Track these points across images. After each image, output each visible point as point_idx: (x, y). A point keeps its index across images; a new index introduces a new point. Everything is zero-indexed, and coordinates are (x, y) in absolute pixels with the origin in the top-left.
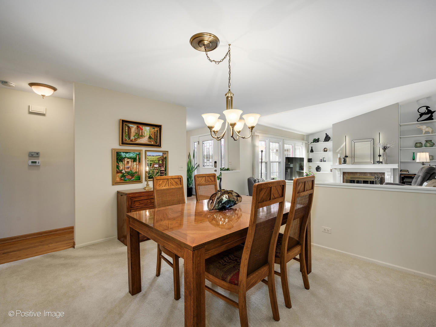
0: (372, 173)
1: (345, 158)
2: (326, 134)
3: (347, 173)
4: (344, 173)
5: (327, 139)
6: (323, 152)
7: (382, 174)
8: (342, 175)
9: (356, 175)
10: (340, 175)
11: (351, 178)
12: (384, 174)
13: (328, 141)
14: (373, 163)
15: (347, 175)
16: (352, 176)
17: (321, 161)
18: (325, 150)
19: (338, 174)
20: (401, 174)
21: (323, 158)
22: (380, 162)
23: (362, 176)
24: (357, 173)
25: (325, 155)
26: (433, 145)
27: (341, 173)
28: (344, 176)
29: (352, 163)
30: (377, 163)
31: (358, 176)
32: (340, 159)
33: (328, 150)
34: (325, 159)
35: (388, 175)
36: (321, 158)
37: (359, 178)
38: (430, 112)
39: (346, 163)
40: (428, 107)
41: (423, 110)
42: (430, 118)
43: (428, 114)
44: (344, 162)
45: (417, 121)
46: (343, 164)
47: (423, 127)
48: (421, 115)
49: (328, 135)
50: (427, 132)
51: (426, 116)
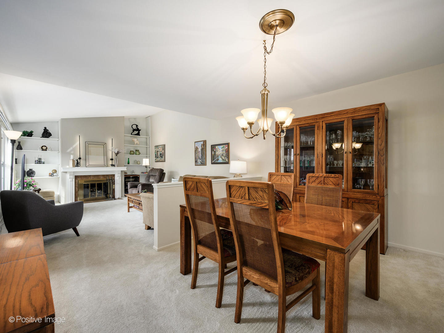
0: (105, 175)
1: (79, 160)
2: (45, 128)
3: (79, 177)
4: (76, 177)
5: (46, 134)
6: (41, 151)
7: (112, 176)
8: (74, 180)
9: (89, 178)
10: (72, 180)
11: (85, 182)
12: (114, 175)
13: (48, 138)
14: (106, 166)
15: (79, 179)
16: (85, 179)
17: (35, 163)
18: (44, 149)
19: (70, 178)
20: (125, 175)
21: (39, 159)
22: (112, 165)
23: (96, 179)
24: (90, 176)
25: (43, 155)
26: (140, 154)
27: (72, 177)
28: (77, 181)
29: (87, 166)
30: (110, 166)
31: (91, 179)
32: (73, 161)
33: (48, 148)
34: (43, 161)
35: (118, 176)
36: (37, 159)
37: (93, 181)
38: (138, 130)
39: (79, 165)
40: (137, 126)
41: (135, 127)
42: (138, 134)
43: (137, 131)
44: (78, 164)
45: (131, 134)
46: (76, 166)
47: (135, 140)
48: (134, 130)
49: (48, 130)
50: (137, 144)
51: (136, 132)
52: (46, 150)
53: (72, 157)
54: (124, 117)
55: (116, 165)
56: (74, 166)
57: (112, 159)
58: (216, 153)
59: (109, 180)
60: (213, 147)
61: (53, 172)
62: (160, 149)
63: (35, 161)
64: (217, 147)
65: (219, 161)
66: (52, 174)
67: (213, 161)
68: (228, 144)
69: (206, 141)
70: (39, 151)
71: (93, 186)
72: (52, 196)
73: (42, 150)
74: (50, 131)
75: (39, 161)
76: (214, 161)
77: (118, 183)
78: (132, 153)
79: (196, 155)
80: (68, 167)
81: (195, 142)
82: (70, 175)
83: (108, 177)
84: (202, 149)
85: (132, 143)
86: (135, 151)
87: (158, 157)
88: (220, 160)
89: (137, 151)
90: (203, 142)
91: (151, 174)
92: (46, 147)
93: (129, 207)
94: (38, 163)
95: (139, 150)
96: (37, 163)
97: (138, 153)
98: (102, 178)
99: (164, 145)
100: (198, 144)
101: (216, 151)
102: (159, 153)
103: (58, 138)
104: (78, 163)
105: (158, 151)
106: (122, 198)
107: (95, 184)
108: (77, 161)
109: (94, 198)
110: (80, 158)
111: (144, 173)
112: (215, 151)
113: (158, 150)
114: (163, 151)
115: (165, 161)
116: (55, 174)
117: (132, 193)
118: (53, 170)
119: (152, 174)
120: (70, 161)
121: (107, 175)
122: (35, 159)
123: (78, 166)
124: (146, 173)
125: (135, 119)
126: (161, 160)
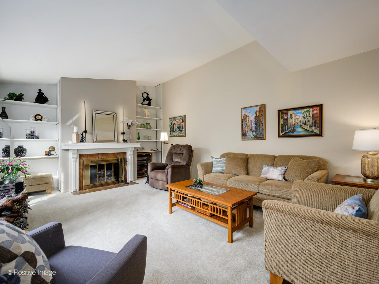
0: (115, 153)
1: (84, 134)
2: (40, 90)
3: (84, 156)
4: (81, 156)
5: (41, 99)
8: (78, 160)
9: (97, 158)
10: (76, 160)
11: (92, 162)
12: (125, 153)
13: (44, 104)
14: (117, 141)
15: (84, 159)
16: (92, 159)
17: (27, 138)
18: (38, 118)
19: (73, 158)
20: (137, 153)
21: (32, 132)
22: (125, 141)
23: (104, 158)
24: (98, 154)
25: (37, 127)
26: (151, 127)
27: (75, 156)
28: (82, 161)
29: (94, 141)
30: (122, 141)
31: (99, 158)
32: (78, 135)
33: (43, 118)
34: (37, 134)
35: (130, 155)
36: (28, 132)
37: (102, 161)
38: (149, 99)
39: (85, 141)
40: (148, 94)
41: (145, 96)
42: (149, 104)
43: (147, 100)
44: (82, 140)
45: (142, 104)
46: (81, 142)
47: (146, 111)
48: (145, 99)
49: (44, 94)
50: (148, 116)
51: (147, 102)
52: (41, 120)
53: (75, 129)
54: (136, 81)
55: (129, 141)
56: (78, 142)
57: (123, 133)
58: (290, 121)
59: (121, 159)
60: (282, 113)
61: (51, 150)
62: (179, 121)
63: (27, 135)
64: (290, 112)
65: (295, 133)
66: (48, 152)
67: (282, 132)
68: (320, 107)
69: (265, 105)
70: (31, 121)
71: (101, 167)
72: (49, 182)
73: (36, 120)
74: (47, 95)
75: (32, 136)
76: (284, 133)
77: (130, 163)
78: (143, 126)
79: (244, 126)
80: (70, 142)
81: (242, 109)
82: (73, 154)
83: (118, 156)
84: (257, 118)
85: (144, 114)
86: (145, 124)
87: (174, 131)
88: (299, 131)
89: (147, 124)
90: (259, 107)
91: (173, 152)
92: (42, 117)
93: (173, 205)
94: (31, 137)
95: (149, 123)
96: (29, 138)
97: (149, 127)
98: (112, 158)
99: (185, 116)
100: (249, 111)
101: (289, 119)
102: (176, 127)
103: (57, 104)
104: (83, 138)
105: (174, 124)
106: (134, 181)
107: (104, 164)
108: (82, 135)
109: (102, 183)
110: (86, 132)
111: (154, 150)
112: (287, 119)
113: (176, 123)
114: (183, 123)
115: (185, 136)
116: (52, 153)
117: (156, 177)
118: (50, 147)
119: (176, 152)
120: (73, 134)
121: (118, 153)
122: (26, 132)
123: (83, 142)
124: (156, 150)
125: (144, 87)
126: (179, 135)
